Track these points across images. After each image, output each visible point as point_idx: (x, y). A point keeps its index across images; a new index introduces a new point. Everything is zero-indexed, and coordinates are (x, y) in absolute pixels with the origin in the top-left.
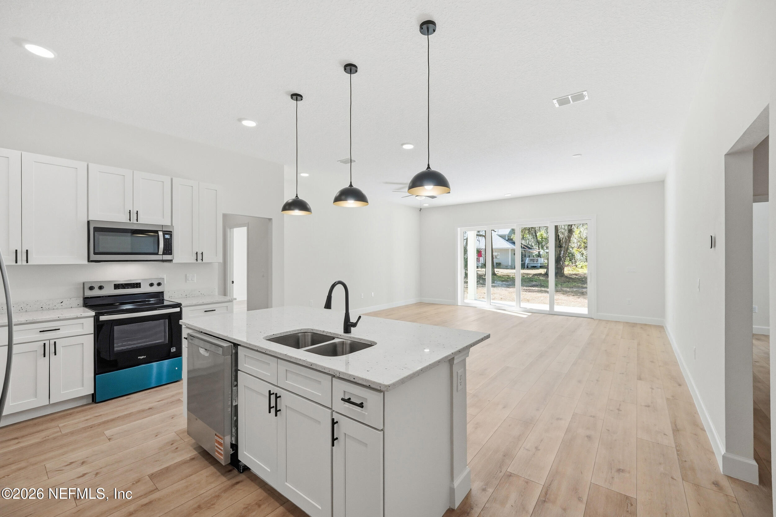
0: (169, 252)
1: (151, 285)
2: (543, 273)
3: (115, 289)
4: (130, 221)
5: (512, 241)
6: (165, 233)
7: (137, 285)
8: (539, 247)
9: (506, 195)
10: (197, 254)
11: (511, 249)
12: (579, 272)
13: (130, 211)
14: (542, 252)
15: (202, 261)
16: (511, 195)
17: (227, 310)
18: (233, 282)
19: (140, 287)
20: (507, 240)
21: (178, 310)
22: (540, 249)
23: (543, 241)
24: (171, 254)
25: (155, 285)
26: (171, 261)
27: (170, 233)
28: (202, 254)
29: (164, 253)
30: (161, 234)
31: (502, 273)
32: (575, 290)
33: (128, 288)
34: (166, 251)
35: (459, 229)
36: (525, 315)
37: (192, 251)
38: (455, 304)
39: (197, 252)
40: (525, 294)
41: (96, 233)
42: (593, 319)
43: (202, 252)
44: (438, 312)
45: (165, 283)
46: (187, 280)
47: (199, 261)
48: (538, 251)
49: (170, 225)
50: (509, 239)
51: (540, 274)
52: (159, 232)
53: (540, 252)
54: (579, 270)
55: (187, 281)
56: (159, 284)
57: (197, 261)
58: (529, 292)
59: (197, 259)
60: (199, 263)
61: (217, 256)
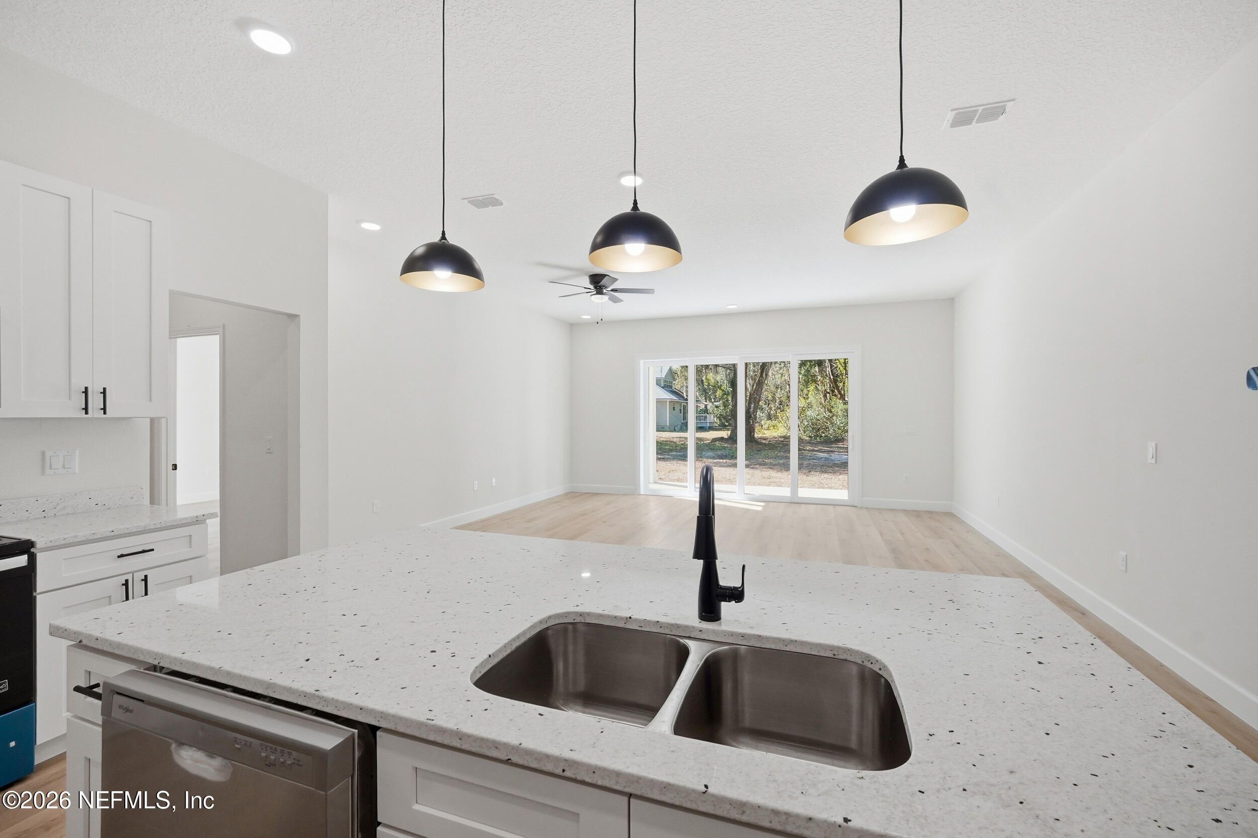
2: (726, 437)
5: (670, 389)
8: (706, 399)
9: (728, 307)
10: (86, 393)
11: (669, 402)
12: (765, 435)
14: (710, 405)
15: (105, 413)
16: (736, 306)
17: (190, 547)
18: (175, 467)
20: (663, 387)
21: (20, 561)
22: (708, 401)
23: (710, 389)
28: (104, 392)
31: (660, 437)
32: (781, 462)
35: (642, 362)
36: (758, 507)
37: (70, 387)
38: (634, 492)
39: (86, 389)
40: (718, 470)
42: (856, 507)
43: (104, 389)
44: (616, 509)
46: (47, 467)
47: (95, 412)
48: (705, 403)
50: (665, 385)
51: (722, 439)
53: (707, 405)
54: (766, 432)
55: (48, 471)
57: (87, 413)
58: (720, 466)
59: (86, 410)
60: (92, 418)
61: (151, 400)
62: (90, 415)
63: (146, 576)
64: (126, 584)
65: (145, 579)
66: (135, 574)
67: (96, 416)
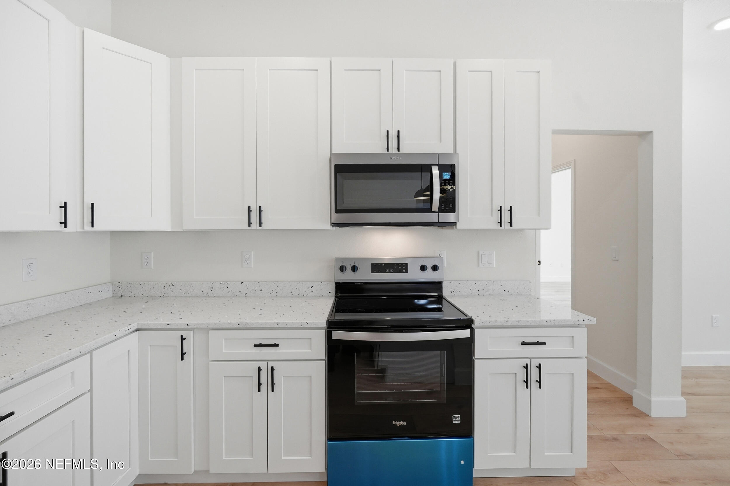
0: (449, 207)
1: (423, 268)
3: (372, 272)
4: (388, 151)
6: (443, 168)
7: (402, 268)
10: (500, 210)
13: (388, 132)
15: (511, 226)
17: (572, 347)
18: (539, 263)
19: (406, 271)
21: (465, 333)
24: (453, 210)
25: (429, 269)
26: (453, 224)
27: (451, 168)
28: (511, 210)
29: (442, 210)
30: (436, 171)
33: (390, 272)
34: (445, 206)
37: (492, 207)
39: (501, 207)
41: (338, 174)
43: (511, 207)
45: (444, 266)
46: (480, 261)
47: (506, 225)
49: (451, 152)
52: (432, 167)
55: (481, 264)
56: (435, 268)
57: (501, 226)
59: (500, 223)
60: (504, 230)
61: (539, 215)
62: (503, 227)
63: (540, 365)
64: (526, 367)
65: (539, 367)
66: (532, 360)
67: (506, 228)
